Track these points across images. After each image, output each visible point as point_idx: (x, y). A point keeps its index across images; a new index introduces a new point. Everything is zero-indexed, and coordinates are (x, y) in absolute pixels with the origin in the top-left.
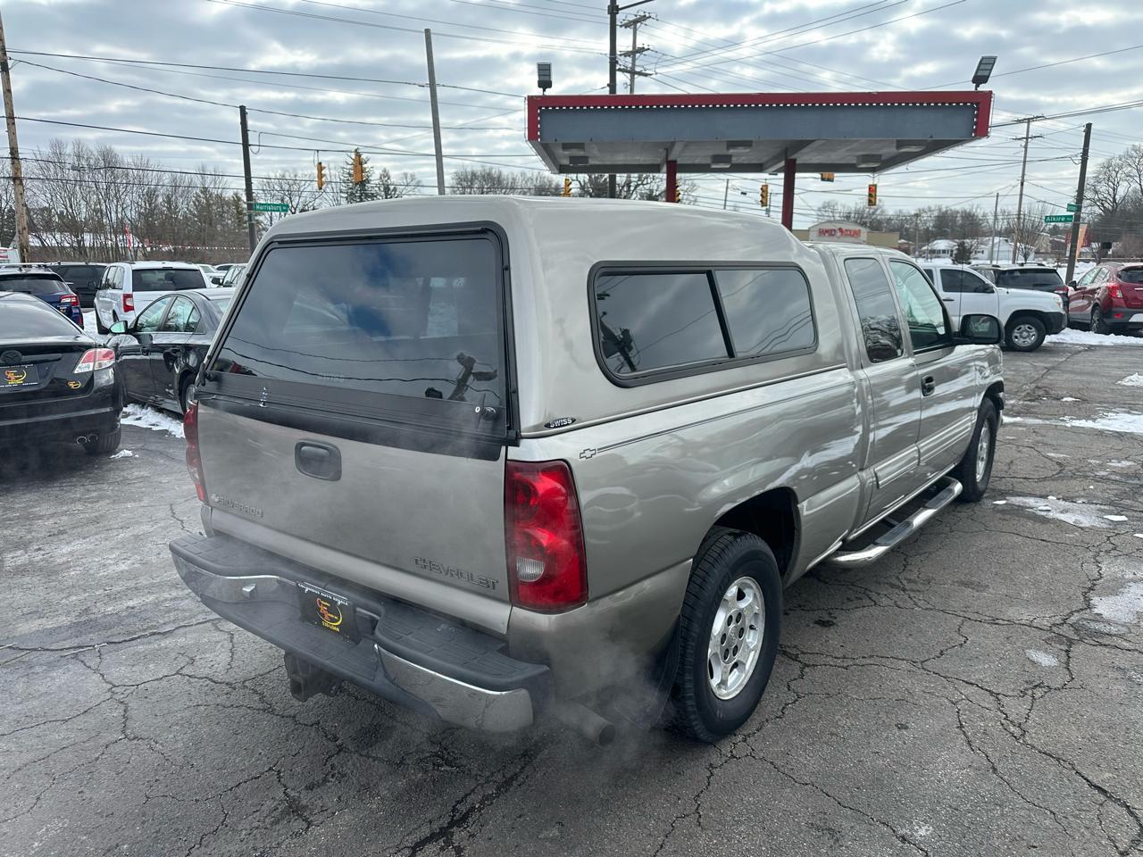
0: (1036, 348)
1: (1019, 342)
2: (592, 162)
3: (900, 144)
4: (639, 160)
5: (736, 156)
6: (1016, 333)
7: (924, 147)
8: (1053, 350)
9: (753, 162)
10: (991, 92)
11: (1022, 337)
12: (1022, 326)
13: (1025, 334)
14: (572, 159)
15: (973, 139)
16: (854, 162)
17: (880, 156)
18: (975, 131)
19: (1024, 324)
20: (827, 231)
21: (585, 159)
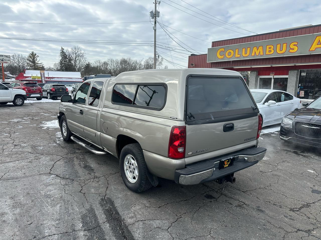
0: (22, 105)
1: (18, 103)
6: (16, 101)
8: (27, 105)
11: (18, 102)
12: (18, 99)
13: (19, 101)
19: (18, 98)
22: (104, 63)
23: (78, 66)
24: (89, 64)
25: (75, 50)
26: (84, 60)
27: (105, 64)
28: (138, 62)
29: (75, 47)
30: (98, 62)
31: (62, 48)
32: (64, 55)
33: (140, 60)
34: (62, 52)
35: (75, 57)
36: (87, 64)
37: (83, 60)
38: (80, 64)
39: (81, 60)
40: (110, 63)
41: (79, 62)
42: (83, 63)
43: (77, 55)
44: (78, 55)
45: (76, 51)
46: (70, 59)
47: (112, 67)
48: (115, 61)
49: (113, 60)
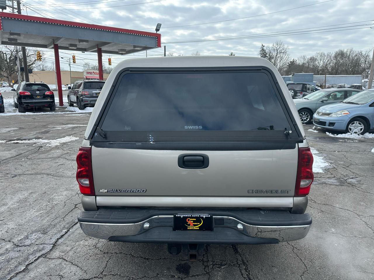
2: (19, 41)
3: (135, 47)
4: (39, 43)
5: (78, 45)
7: (142, 49)
9: (83, 48)
10: (160, 34)
14: (9, 39)
15: (157, 47)
16: (117, 51)
17: (126, 50)
18: (157, 45)
20: (89, 73)
21: (16, 40)
22: (311, 59)
23: (279, 64)
24: (293, 62)
25: (276, 46)
26: (287, 57)
27: (313, 59)
28: (364, 53)
29: (278, 43)
30: (302, 58)
31: (262, 45)
32: (263, 53)
33: (368, 50)
34: (262, 50)
35: (276, 54)
36: (291, 62)
37: (285, 57)
38: (281, 62)
39: (283, 57)
40: (319, 58)
41: (281, 60)
42: (285, 61)
43: (278, 51)
44: (280, 52)
45: (278, 47)
46: (270, 57)
47: (321, 63)
48: (326, 54)
49: (324, 54)
